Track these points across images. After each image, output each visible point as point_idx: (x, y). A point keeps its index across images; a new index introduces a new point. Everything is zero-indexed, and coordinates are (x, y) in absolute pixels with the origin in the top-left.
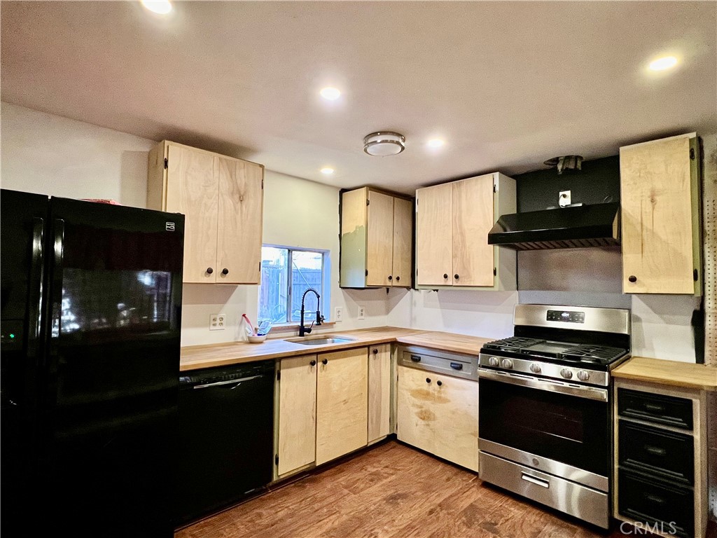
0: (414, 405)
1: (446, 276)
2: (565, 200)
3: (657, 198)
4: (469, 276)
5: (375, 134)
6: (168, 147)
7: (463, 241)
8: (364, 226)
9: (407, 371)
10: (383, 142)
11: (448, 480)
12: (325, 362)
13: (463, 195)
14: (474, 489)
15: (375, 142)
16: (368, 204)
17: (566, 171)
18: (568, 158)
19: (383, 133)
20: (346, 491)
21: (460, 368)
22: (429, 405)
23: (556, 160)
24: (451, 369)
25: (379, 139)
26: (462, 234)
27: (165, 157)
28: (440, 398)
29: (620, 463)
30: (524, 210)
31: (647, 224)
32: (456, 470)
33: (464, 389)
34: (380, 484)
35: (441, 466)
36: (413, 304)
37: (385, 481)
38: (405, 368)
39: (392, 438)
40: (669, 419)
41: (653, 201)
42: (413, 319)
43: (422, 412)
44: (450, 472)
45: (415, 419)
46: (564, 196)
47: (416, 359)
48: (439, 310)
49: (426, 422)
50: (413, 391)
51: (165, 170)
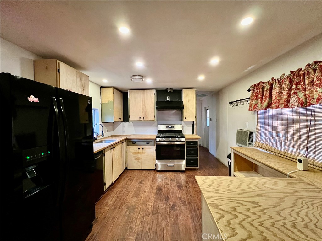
0: (134, 157)
1: (140, 118)
2: (168, 99)
3: (190, 101)
4: (147, 118)
5: (136, 75)
6: (59, 63)
7: (145, 108)
8: (113, 101)
9: (131, 147)
10: (138, 78)
11: (149, 173)
12: (114, 148)
13: (145, 94)
14: (156, 173)
15: (136, 78)
16: (114, 93)
17: (170, 92)
18: (171, 89)
19: (138, 75)
20: (127, 186)
21: (149, 143)
22: (139, 156)
23: (168, 89)
24: (146, 144)
25: (137, 77)
26: (145, 106)
27: (58, 67)
28: (143, 153)
29: (186, 156)
30: (158, 101)
31: (188, 106)
32: (148, 171)
33: (150, 149)
34: (134, 181)
35: (144, 171)
36: (123, 127)
37: (134, 180)
38: (130, 147)
39: (126, 168)
40: (194, 145)
41: (189, 102)
42: (124, 132)
43: (136, 158)
44: (148, 172)
45: (134, 161)
46: (168, 98)
47: (134, 143)
48: (133, 128)
49: (138, 161)
50: (133, 153)
51: (58, 74)
